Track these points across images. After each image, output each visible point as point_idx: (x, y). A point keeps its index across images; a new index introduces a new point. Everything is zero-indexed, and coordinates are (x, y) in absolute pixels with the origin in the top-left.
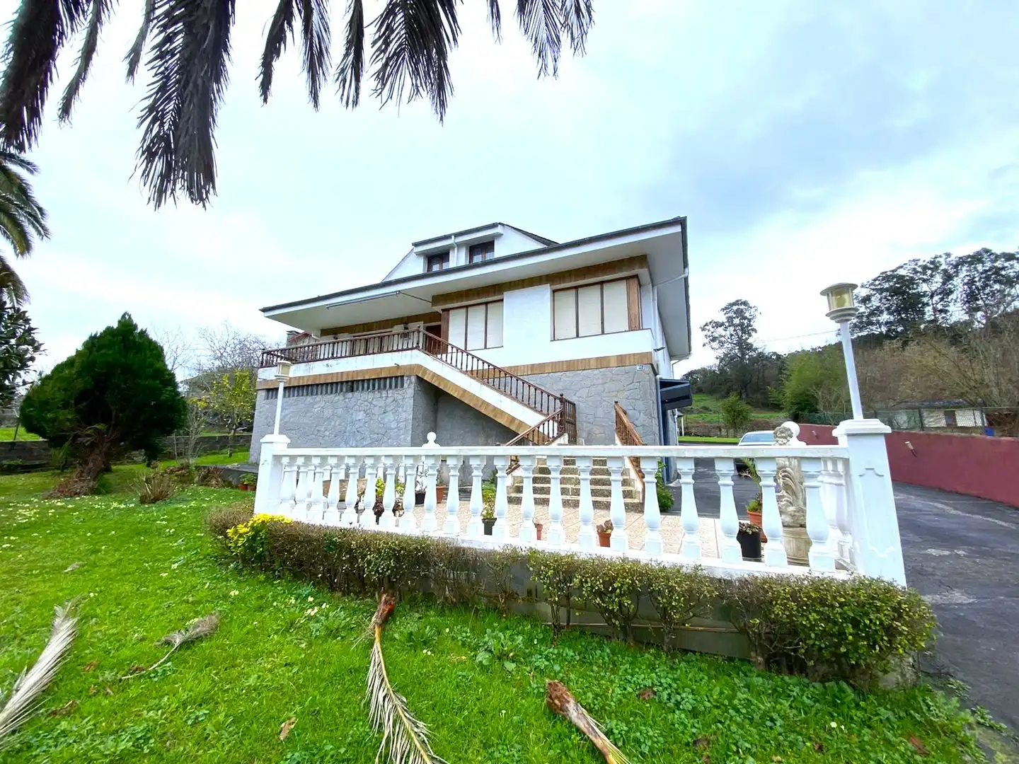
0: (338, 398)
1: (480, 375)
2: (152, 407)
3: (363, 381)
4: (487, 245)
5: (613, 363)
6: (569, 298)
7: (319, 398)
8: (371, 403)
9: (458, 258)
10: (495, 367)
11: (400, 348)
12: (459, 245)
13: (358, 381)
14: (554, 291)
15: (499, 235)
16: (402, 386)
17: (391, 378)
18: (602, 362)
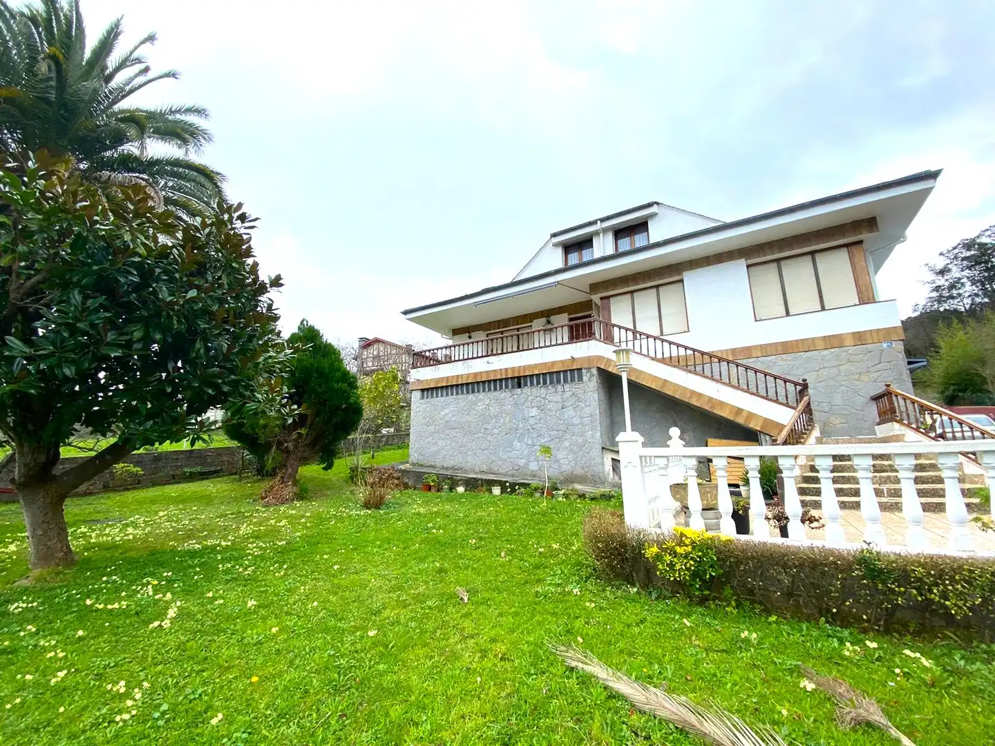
0: (504, 395)
1: (682, 363)
2: (343, 410)
3: (531, 376)
4: (641, 226)
5: (848, 342)
6: (771, 272)
7: (482, 395)
8: (544, 398)
9: (603, 246)
10: (703, 354)
11: (560, 341)
12: (605, 230)
13: (525, 377)
14: (748, 266)
15: (653, 215)
16: (580, 379)
17: (565, 371)
18: (833, 341)
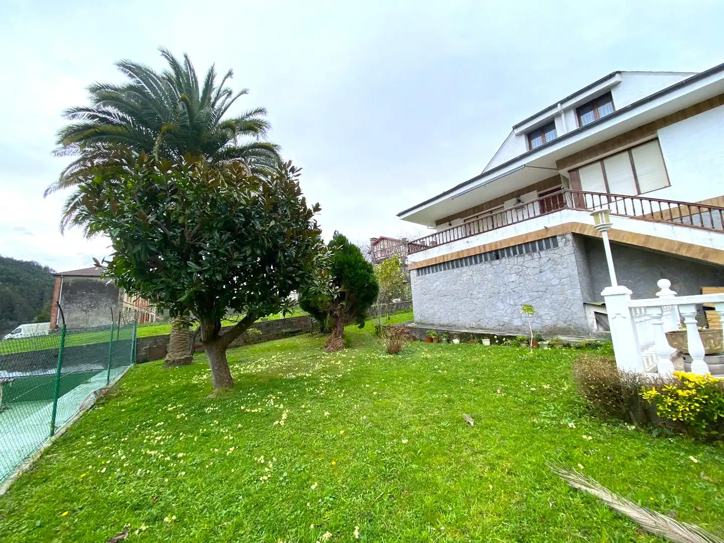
0: (484, 266)
1: (667, 217)
2: (366, 288)
3: (508, 248)
7: (465, 269)
8: (522, 266)
9: (566, 124)
11: (532, 215)
12: (566, 111)
13: (502, 250)
15: (616, 84)
16: (556, 245)
17: (540, 241)
